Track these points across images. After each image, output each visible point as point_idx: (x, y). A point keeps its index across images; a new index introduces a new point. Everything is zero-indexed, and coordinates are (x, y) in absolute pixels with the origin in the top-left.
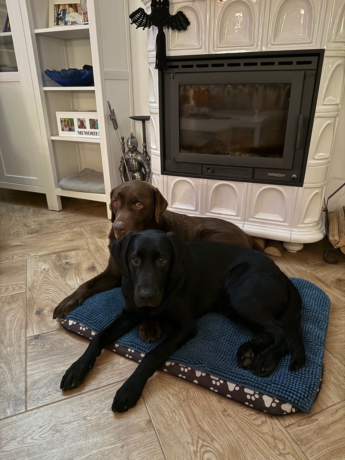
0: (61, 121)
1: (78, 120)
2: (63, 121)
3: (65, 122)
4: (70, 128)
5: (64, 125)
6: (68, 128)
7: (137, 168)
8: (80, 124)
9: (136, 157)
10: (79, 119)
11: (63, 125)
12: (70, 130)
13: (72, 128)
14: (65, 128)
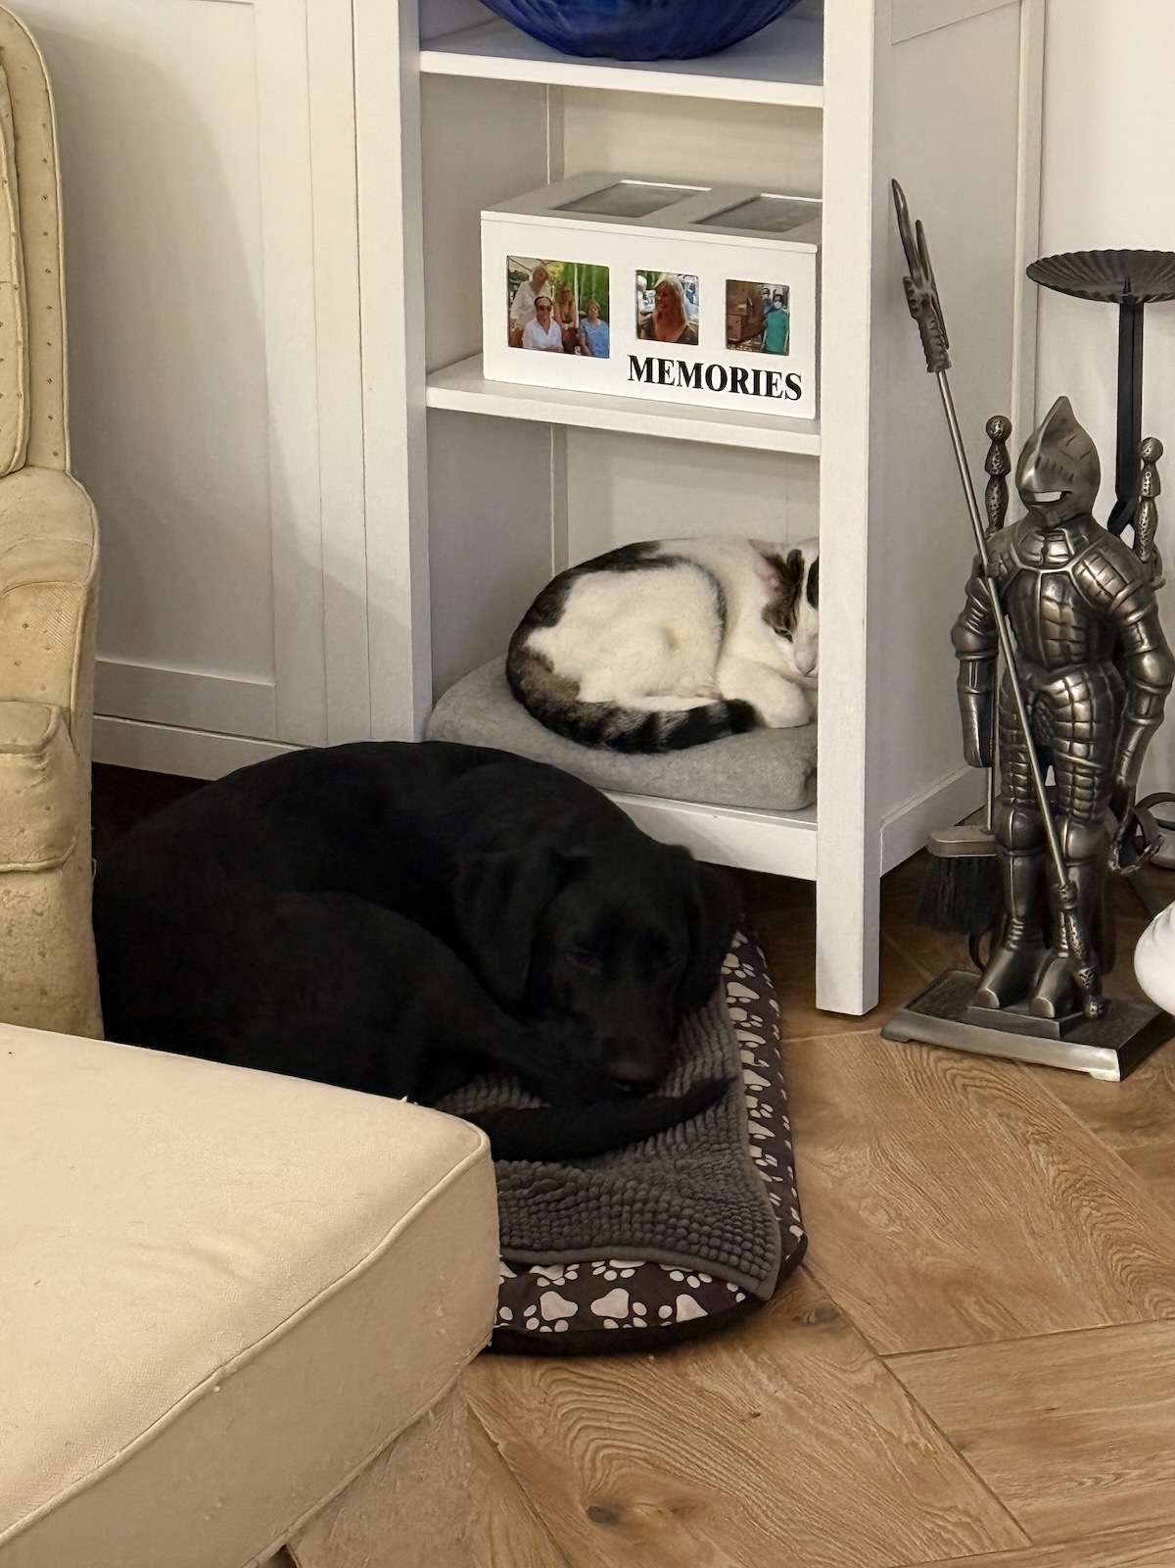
0: (514, 279)
1: (643, 281)
2: (525, 278)
3: (537, 285)
4: (574, 331)
5: (531, 302)
6: (555, 329)
7: (1073, 648)
8: (652, 307)
9: (1068, 569)
10: (650, 277)
11: (523, 307)
12: (571, 344)
13: (593, 328)
14: (532, 328)
